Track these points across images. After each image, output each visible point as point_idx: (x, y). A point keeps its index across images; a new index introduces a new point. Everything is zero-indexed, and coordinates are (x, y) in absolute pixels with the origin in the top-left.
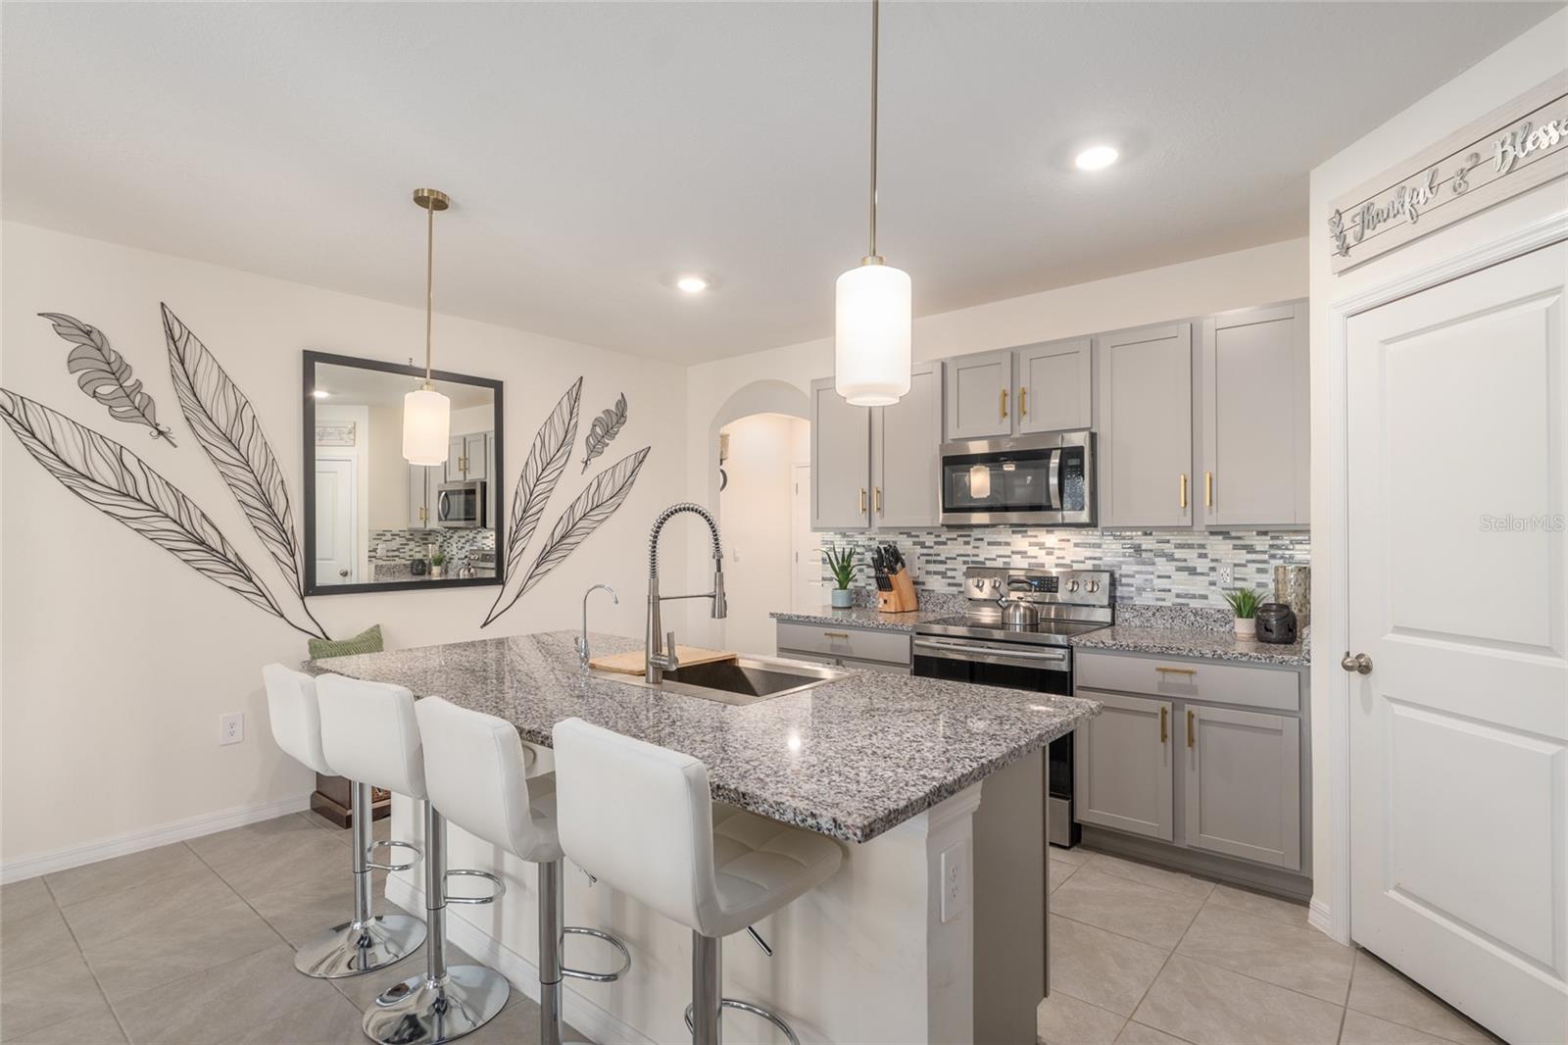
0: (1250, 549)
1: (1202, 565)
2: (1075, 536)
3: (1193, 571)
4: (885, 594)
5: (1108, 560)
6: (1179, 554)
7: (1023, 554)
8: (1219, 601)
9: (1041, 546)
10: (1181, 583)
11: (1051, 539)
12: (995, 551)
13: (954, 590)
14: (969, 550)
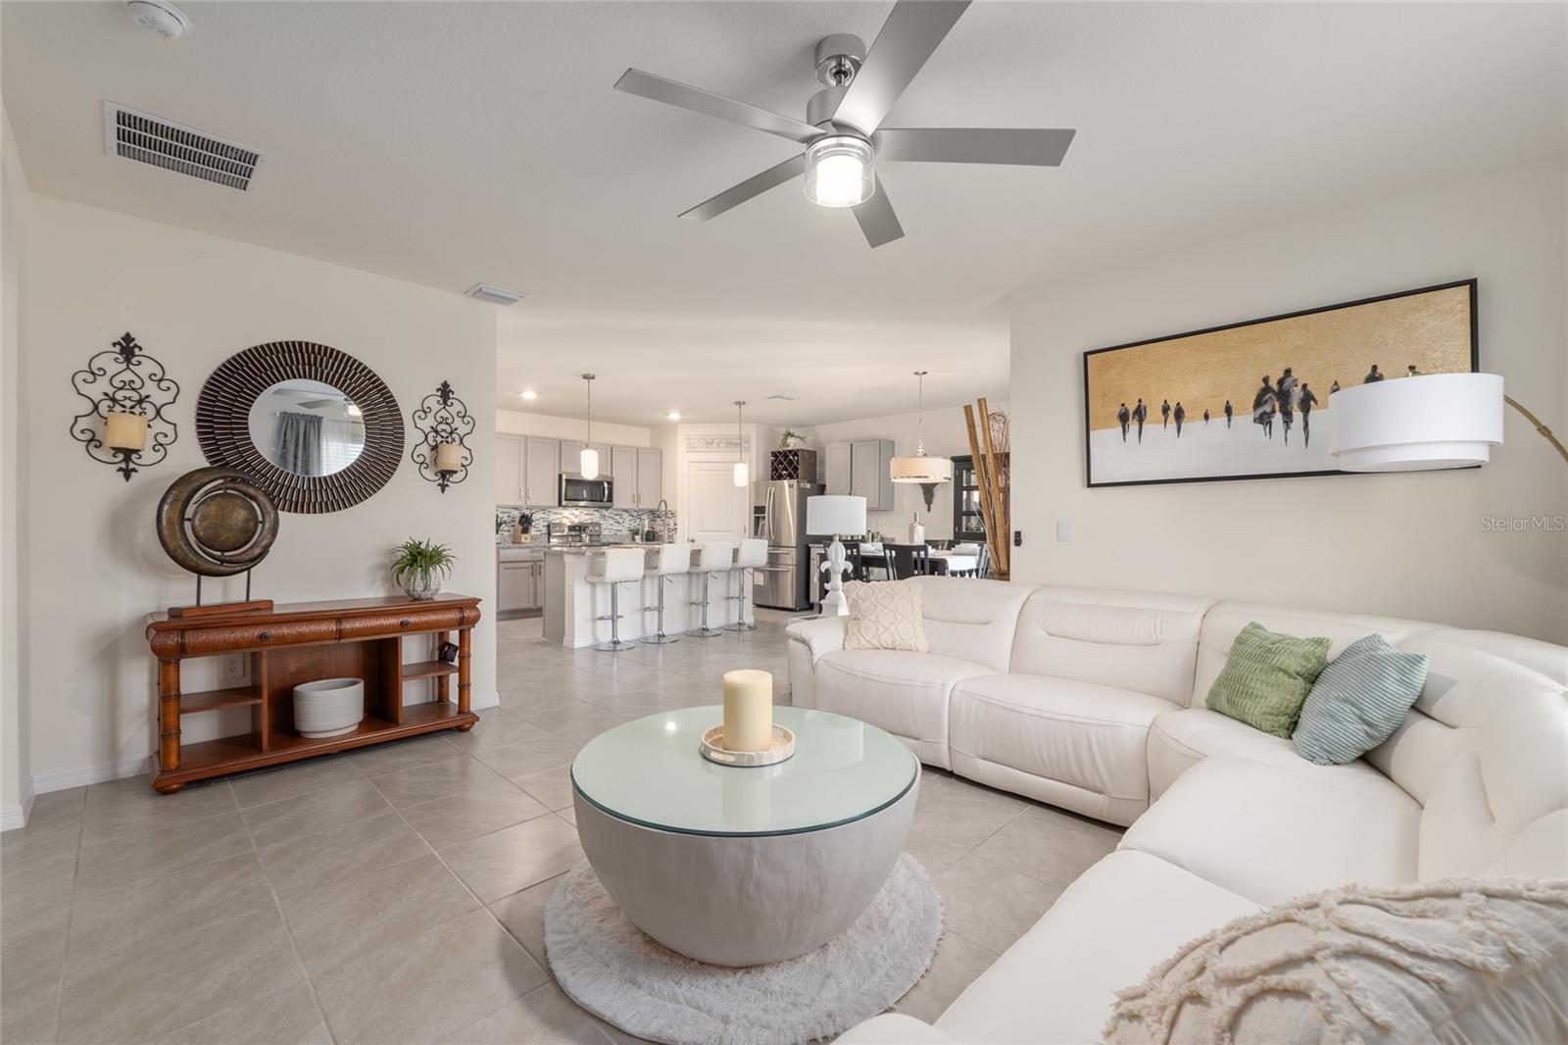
0: (632, 516)
1: (621, 521)
2: (586, 511)
3: (619, 523)
4: (525, 535)
5: (596, 520)
6: (616, 517)
7: (567, 518)
8: (625, 532)
9: (573, 514)
10: (616, 527)
11: (577, 512)
12: (556, 516)
13: (538, 533)
14: (543, 516)
